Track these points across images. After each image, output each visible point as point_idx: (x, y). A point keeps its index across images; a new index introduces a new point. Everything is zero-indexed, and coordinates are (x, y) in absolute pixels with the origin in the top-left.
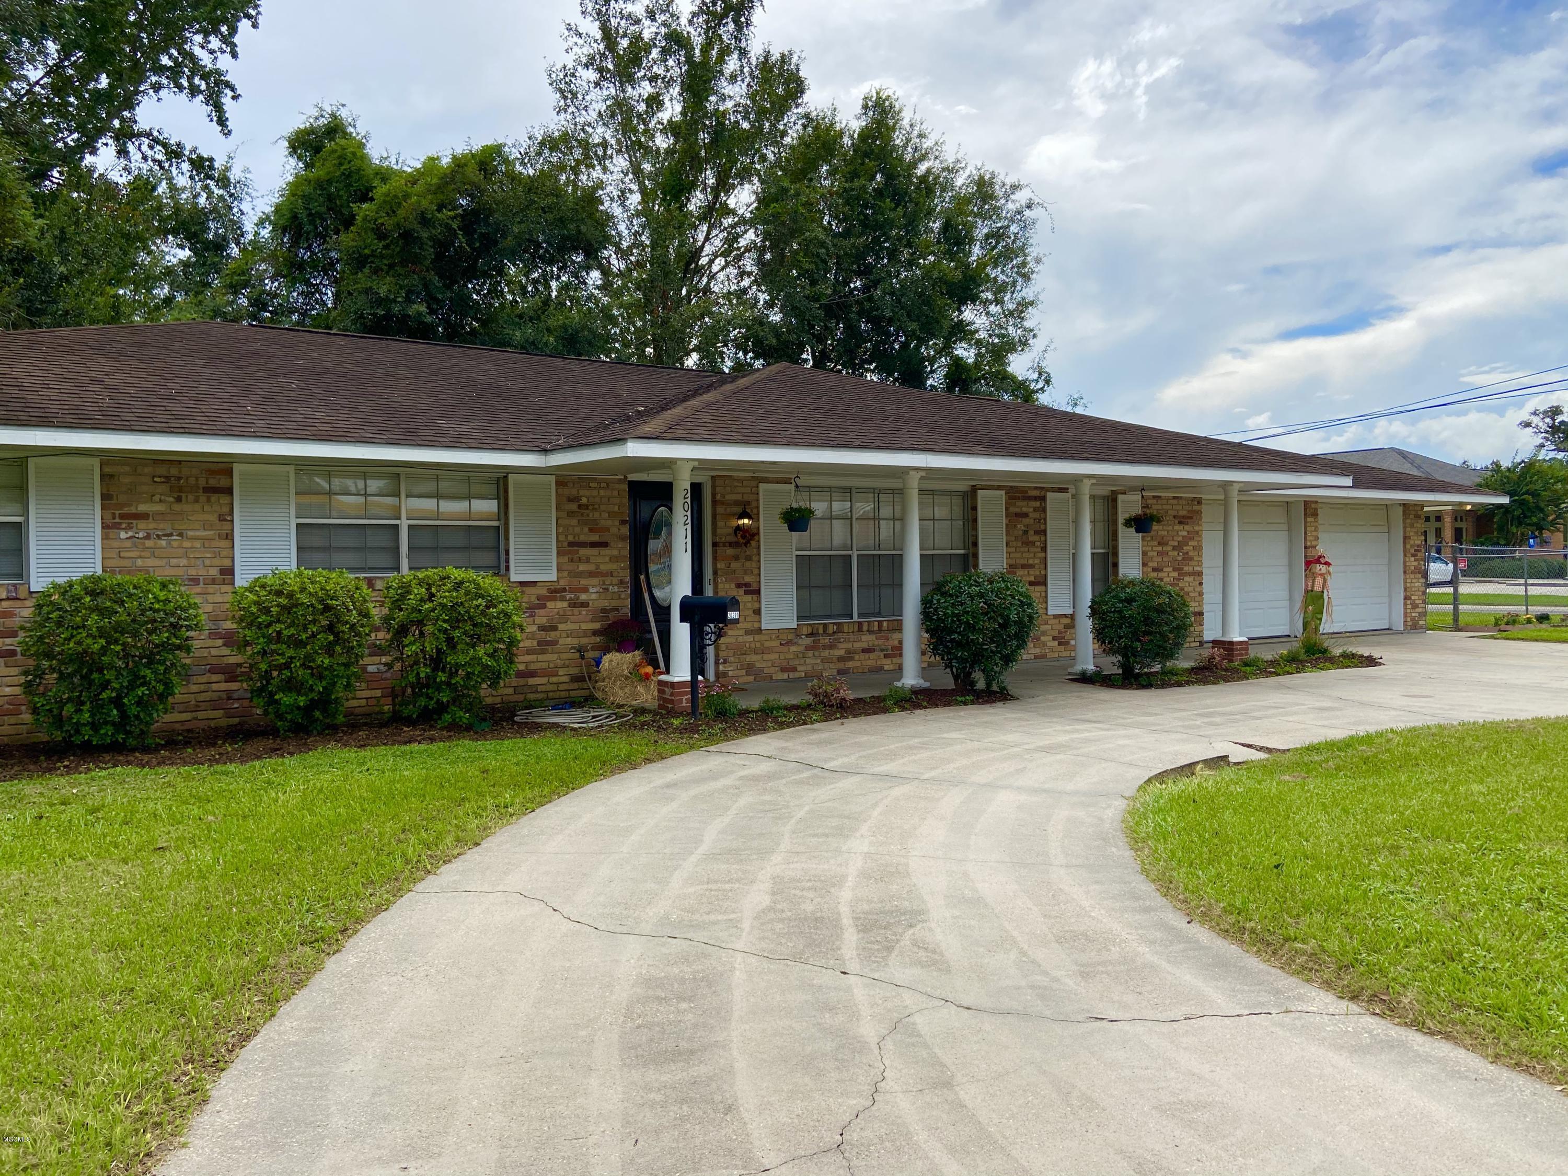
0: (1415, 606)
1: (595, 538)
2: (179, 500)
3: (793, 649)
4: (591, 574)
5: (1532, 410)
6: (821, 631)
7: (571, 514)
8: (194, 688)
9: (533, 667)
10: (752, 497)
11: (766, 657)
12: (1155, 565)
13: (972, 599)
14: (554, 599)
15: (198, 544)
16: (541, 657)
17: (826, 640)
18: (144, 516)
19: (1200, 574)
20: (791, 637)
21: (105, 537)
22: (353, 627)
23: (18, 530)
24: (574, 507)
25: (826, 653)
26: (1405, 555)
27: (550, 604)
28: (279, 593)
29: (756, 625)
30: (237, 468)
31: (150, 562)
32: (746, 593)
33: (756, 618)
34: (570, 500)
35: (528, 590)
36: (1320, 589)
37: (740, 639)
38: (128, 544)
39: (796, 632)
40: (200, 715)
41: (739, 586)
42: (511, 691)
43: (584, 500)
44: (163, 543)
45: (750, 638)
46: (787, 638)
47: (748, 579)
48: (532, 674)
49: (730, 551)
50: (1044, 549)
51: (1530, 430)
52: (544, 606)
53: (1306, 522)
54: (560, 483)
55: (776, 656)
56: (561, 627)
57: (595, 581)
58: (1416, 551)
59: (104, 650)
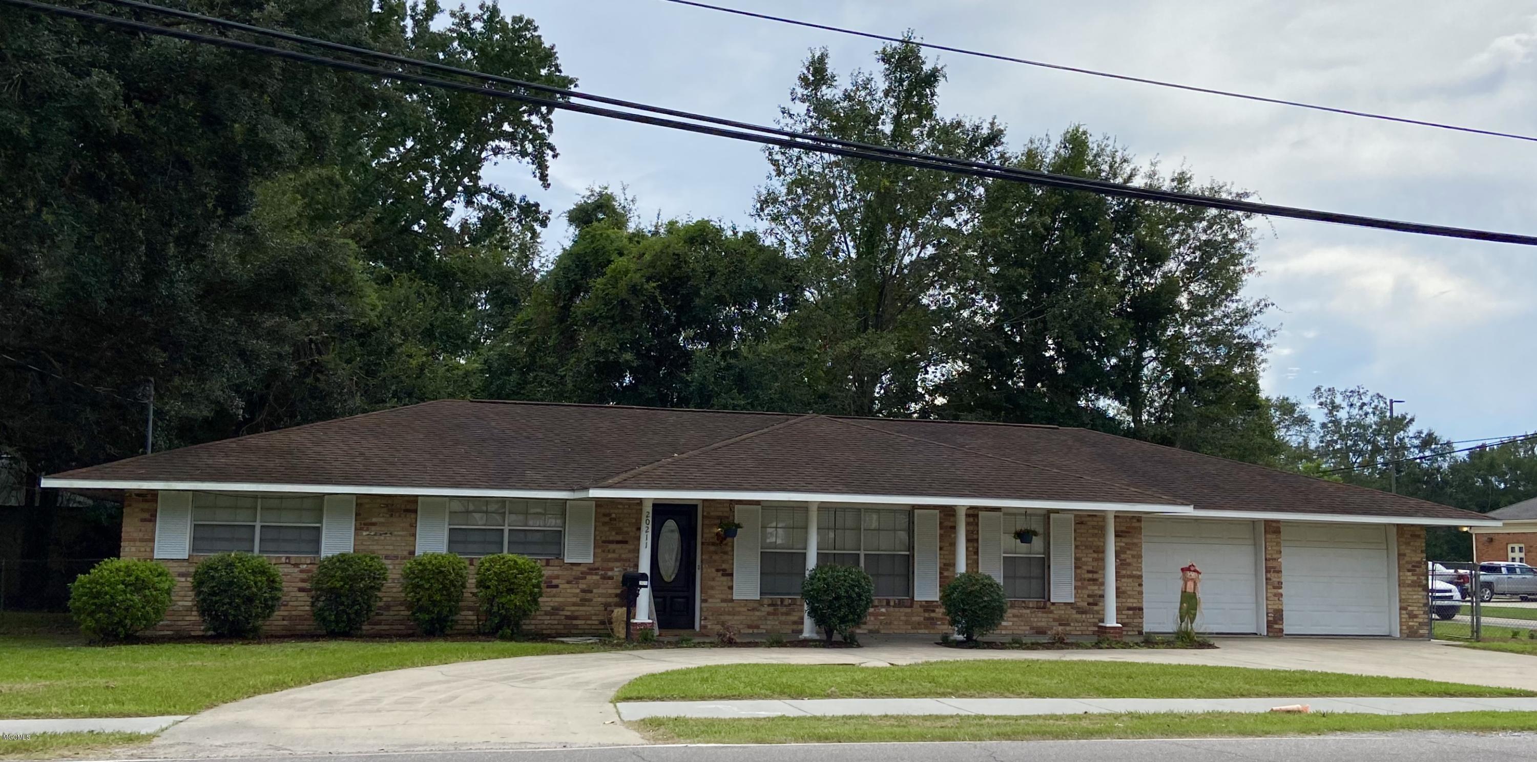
0: (1413, 616)
1: (619, 538)
2: (391, 516)
3: (757, 613)
4: (616, 560)
6: (779, 603)
7: (604, 524)
8: (392, 613)
9: (576, 614)
10: (729, 514)
11: (736, 618)
12: (1090, 568)
14: (592, 574)
15: (399, 538)
16: (581, 608)
17: (784, 609)
18: (374, 524)
19: (1140, 577)
20: (756, 605)
21: (356, 534)
22: (451, 581)
23: (318, 530)
24: (607, 519)
25: (783, 618)
26: (1399, 571)
27: (589, 577)
28: (420, 564)
29: (730, 597)
30: (420, 499)
31: (375, 547)
32: (723, 575)
33: (730, 591)
34: (605, 515)
35: (575, 568)
36: (1192, 591)
37: (718, 605)
38: (366, 538)
39: (760, 602)
40: (394, 627)
41: (718, 570)
42: (562, 627)
43: (613, 516)
44: (382, 538)
45: (724, 605)
46: (752, 606)
47: (724, 566)
48: (576, 618)
49: (712, 548)
50: (976, 553)
52: (585, 578)
53: (1266, 539)
54: (597, 506)
55: (744, 617)
56: (595, 591)
57: (618, 564)
58: (1413, 566)
59: (342, 587)
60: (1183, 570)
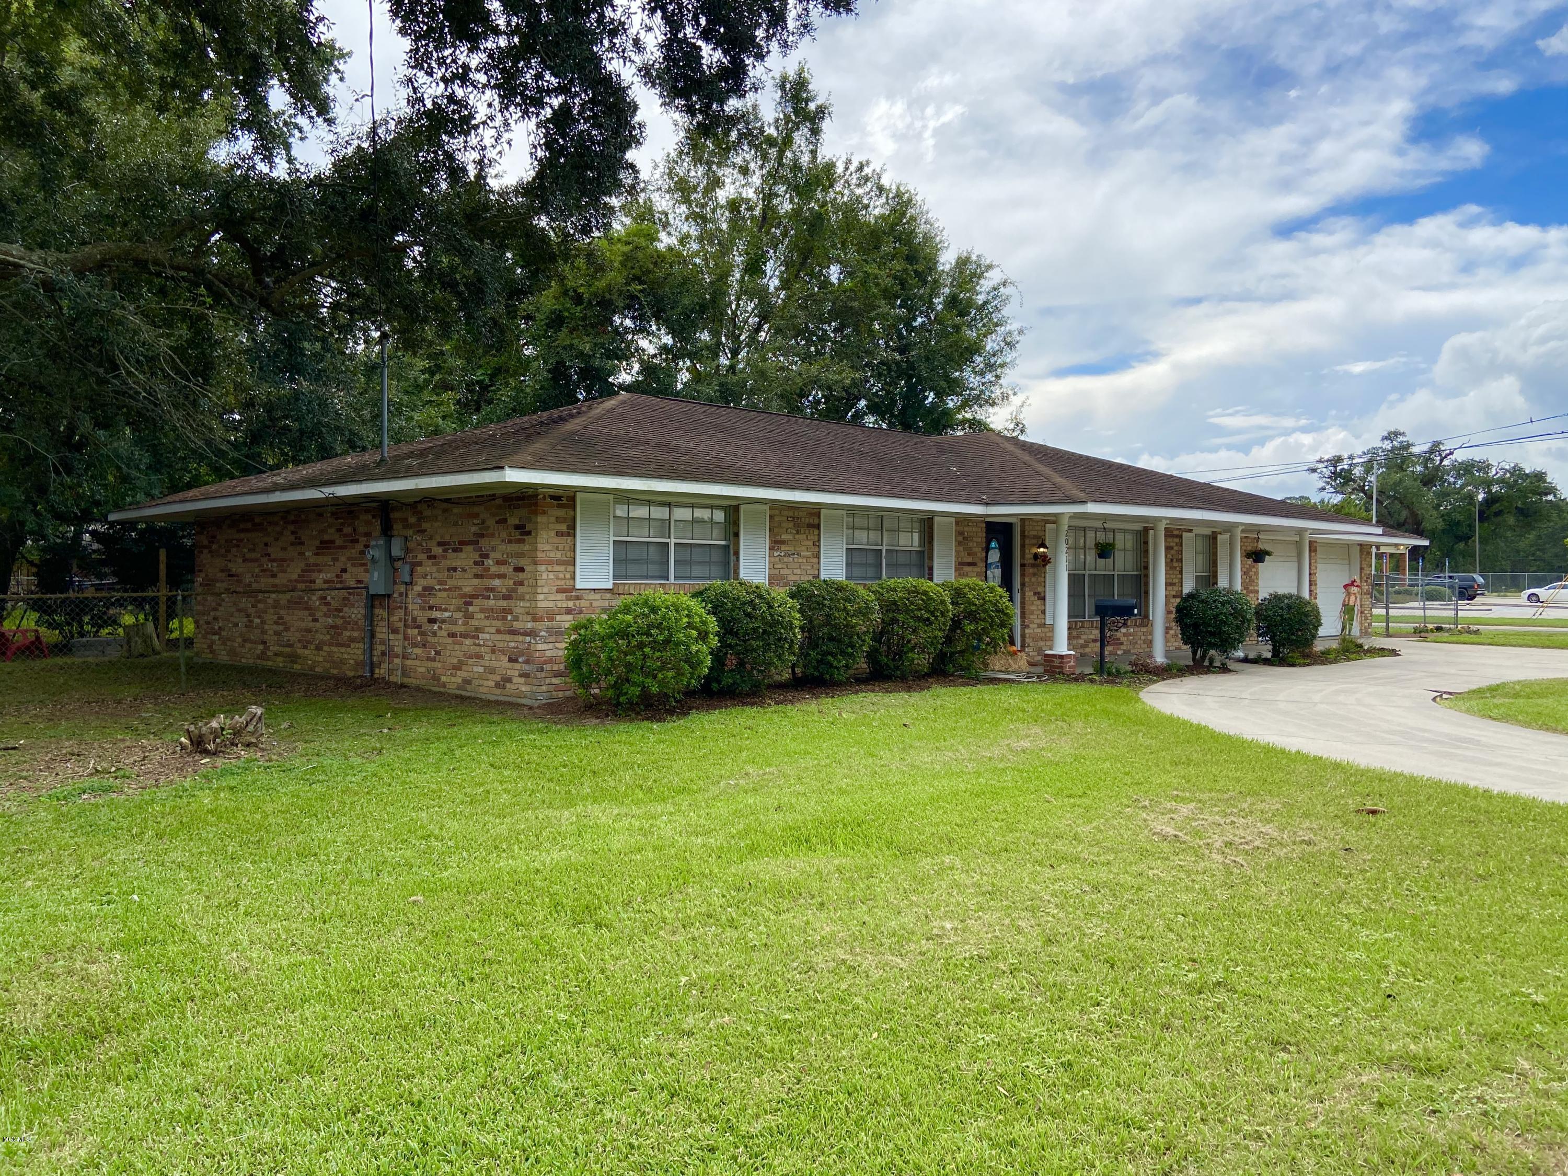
0: (1366, 618)
1: (970, 560)
2: (798, 532)
5: (1318, 458)
6: (1074, 626)
7: (961, 543)
10: (1041, 533)
11: (1046, 643)
13: (1223, 605)
15: (805, 560)
17: (1075, 633)
18: (784, 542)
21: (770, 555)
23: (736, 550)
24: (963, 539)
25: (1075, 642)
29: (1042, 621)
30: (823, 512)
31: (785, 572)
32: (1038, 599)
33: (1042, 616)
34: (960, 534)
37: (1035, 631)
38: (779, 559)
41: (1034, 594)
43: (966, 534)
44: (791, 559)
45: (1039, 630)
47: (1040, 589)
49: (1031, 570)
50: (1181, 572)
51: (1315, 475)
54: (957, 523)
58: (1367, 578)
60: (1345, 586)
